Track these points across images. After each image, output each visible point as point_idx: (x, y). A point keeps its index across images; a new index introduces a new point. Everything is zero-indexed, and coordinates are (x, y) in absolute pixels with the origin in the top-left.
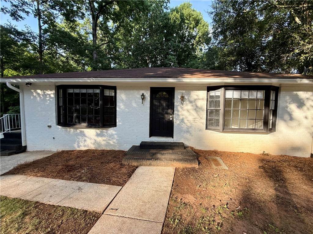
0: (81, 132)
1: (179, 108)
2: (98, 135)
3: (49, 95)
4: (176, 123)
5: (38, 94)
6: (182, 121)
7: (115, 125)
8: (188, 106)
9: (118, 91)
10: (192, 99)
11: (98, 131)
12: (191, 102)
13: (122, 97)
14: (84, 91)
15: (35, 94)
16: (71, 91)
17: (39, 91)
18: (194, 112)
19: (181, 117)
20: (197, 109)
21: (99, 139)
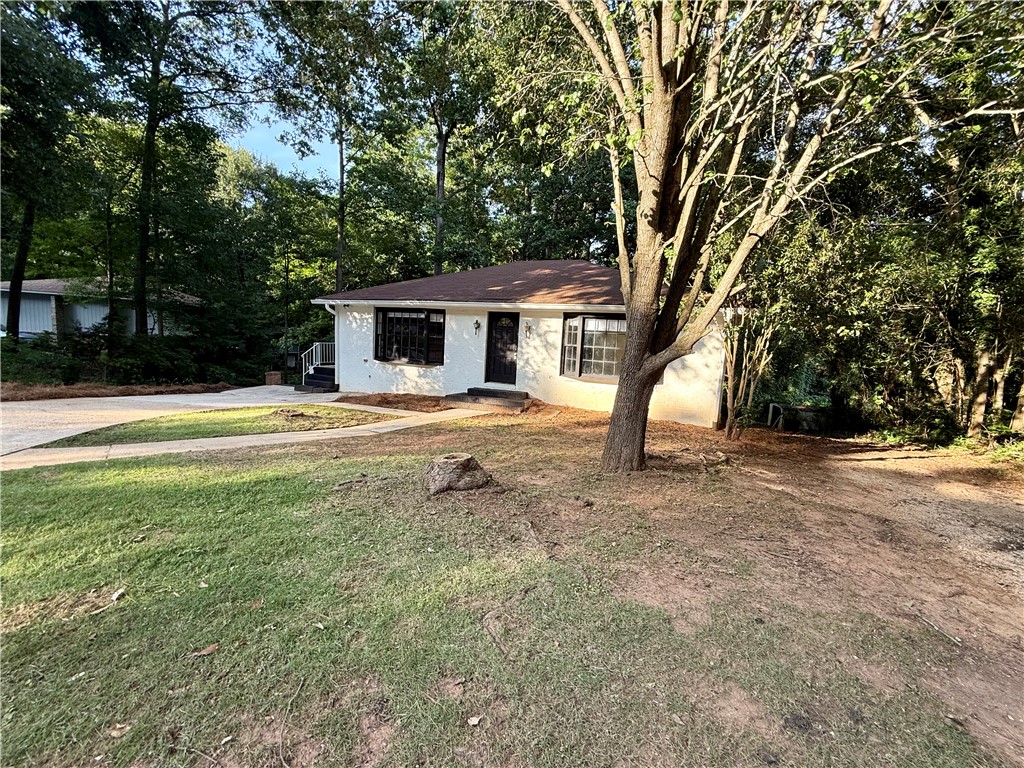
0: (400, 370)
1: (524, 344)
2: (420, 376)
3: (367, 319)
4: (520, 364)
5: (355, 318)
6: (527, 362)
7: (442, 363)
8: (536, 342)
9: (447, 317)
10: (541, 332)
11: (422, 370)
12: (539, 336)
13: (451, 325)
14: (406, 315)
15: (351, 318)
16: (391, 315)
17: (355, 314)
18: (542, 350)
19: (526, 357)
20: (547, 345)
21: (422, 381)
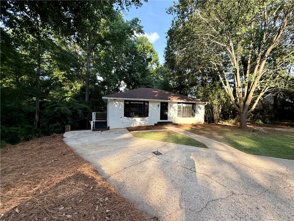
0: (134, 119)
1: (169, 110)
2: (141, 120)
3: (122, 104)
4: (168, 115)
5: (117, 104)
7: (148, 116)
8: (172, 109)
9: (149, 104)
10: (173, 107)
12: (173, 108)
13: (151, 105)
17: (117, 102)
19: (170, 113)
20: (175, 110)
21: (142, 122)
